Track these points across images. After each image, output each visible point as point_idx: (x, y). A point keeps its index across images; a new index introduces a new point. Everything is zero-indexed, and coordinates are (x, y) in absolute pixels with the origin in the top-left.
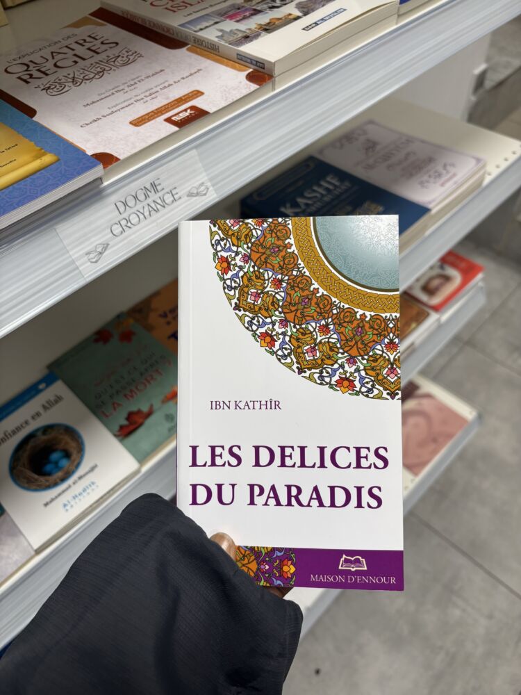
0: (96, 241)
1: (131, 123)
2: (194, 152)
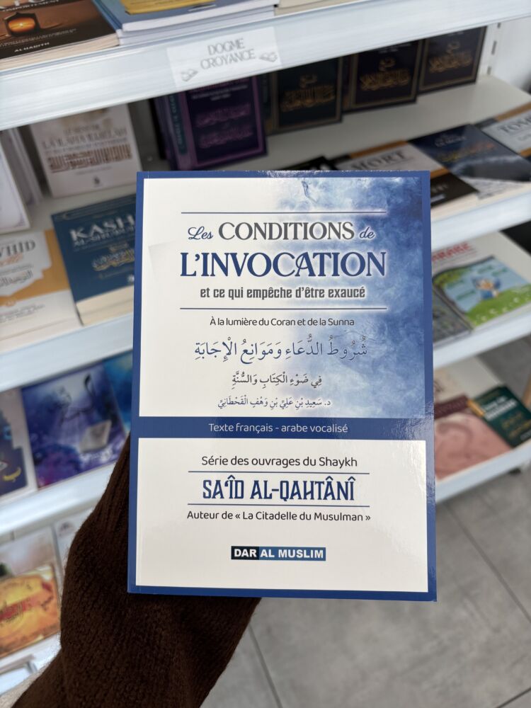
0: (190, 67)
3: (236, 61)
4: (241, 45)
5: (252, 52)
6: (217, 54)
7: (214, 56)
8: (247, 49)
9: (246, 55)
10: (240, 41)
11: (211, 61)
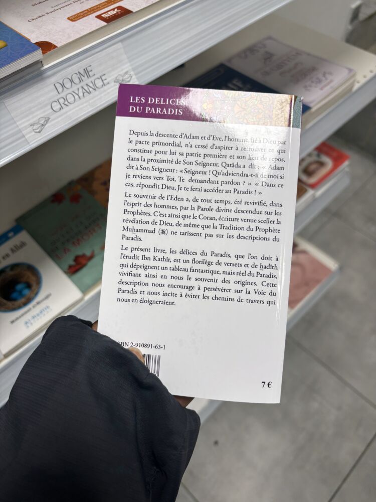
0: (39, 114)
1: (68, 19)
2: (120, 45)
3: (89, 93)
4: (91, 74)
5: (103, 78)
6: (66, 92)
7: (63, 95)
8: (98, 76)
9: (99, 83)
10: (89, 69)
11: (62, 101)
